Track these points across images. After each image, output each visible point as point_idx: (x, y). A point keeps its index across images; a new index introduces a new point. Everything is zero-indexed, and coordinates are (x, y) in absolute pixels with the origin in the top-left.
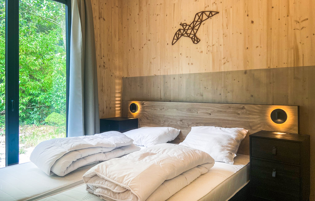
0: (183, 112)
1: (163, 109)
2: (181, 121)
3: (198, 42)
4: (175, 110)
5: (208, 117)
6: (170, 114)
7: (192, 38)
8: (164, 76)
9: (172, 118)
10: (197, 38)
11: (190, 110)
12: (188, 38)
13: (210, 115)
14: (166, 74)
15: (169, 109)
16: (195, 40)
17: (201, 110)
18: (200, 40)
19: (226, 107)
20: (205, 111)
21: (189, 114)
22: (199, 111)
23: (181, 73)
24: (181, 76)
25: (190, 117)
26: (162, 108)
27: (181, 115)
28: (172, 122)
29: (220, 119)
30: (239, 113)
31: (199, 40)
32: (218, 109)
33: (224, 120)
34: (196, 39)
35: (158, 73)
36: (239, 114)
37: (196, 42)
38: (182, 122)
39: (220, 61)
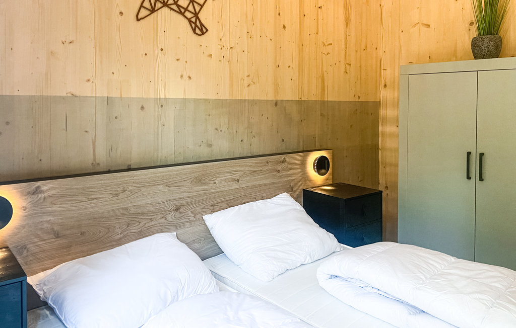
0: (183, 189)
1: (124, 191)
2: (176, 210)
3: (203, 33)
4: (161, 187)
5: (236, 186)
6: (147, 201)
7: (190, 21)
8: (109, 101)
9: (153, 208)
10: (201, 24)
11: (199, 181)
12: (180, 17)
13: (238, 182)
14: (115, 94)
15: (143, 190)
16: (196, 26)
17: (222, 177)
18: (207, 30)
19: (262, 163)
20: (229, 176)
21: (199, 189)
22: (218, 179)
23: (162, 96)
24: (162, 103)
25: (198, 196)
26: (120, 189)
27: (177, 196)
28: (151, 219)
29: (253, 187)
30: (279, 169)
31: (204, 30)
32: (250, 169)
33: (259, 186)
34: (198, 23)
35: (86, 91)
36: (279, 171)
37: (198, 31)
38: (180, 213)
39: (243, 81)
